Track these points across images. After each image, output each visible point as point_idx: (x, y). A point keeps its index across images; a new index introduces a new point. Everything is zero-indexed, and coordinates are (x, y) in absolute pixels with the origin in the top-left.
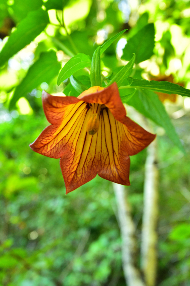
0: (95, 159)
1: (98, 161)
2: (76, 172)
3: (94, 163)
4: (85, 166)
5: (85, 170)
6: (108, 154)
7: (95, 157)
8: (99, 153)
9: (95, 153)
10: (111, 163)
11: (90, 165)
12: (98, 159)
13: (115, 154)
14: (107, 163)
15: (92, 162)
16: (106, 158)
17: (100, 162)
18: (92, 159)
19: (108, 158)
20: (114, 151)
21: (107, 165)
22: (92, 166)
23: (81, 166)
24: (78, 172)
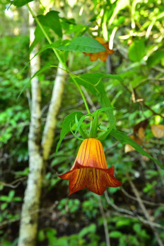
0: (86, 177)
1: (87, 179)
2: (75, 184)
3: (85, 180)
4: (81, 181)
5: (80, 184)
6: (93, 176)
7: (85, 176)
8: (88, 174)
9: (86, 174)
10: (94, 183)
11: (83, 181)
12: (87, 177)
13: (97, 178)
14: (92, 182)
15: (84, 179)
16: (92, 178)
17: (88, 180)
18: (84, 178)
19: (93, 179)
20: (96, 176)
21: (92, 184)
22: (84, 182)
23: (79, 181)
24: (76, 185)
